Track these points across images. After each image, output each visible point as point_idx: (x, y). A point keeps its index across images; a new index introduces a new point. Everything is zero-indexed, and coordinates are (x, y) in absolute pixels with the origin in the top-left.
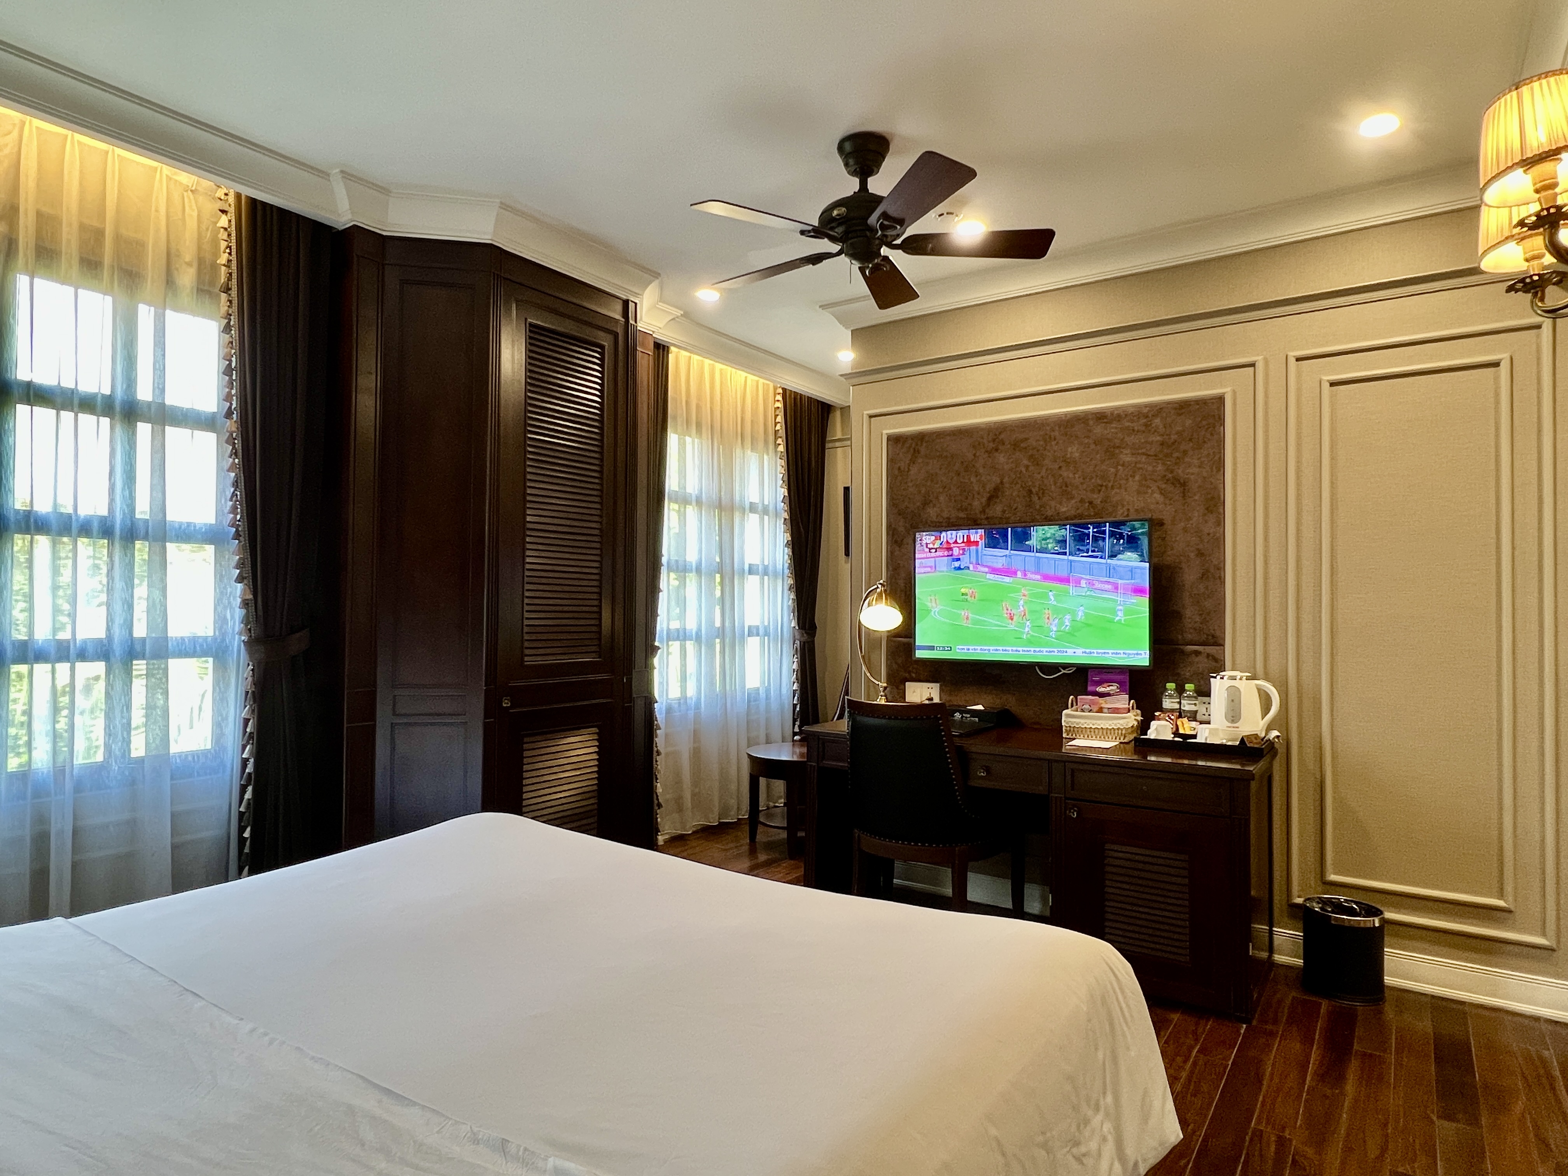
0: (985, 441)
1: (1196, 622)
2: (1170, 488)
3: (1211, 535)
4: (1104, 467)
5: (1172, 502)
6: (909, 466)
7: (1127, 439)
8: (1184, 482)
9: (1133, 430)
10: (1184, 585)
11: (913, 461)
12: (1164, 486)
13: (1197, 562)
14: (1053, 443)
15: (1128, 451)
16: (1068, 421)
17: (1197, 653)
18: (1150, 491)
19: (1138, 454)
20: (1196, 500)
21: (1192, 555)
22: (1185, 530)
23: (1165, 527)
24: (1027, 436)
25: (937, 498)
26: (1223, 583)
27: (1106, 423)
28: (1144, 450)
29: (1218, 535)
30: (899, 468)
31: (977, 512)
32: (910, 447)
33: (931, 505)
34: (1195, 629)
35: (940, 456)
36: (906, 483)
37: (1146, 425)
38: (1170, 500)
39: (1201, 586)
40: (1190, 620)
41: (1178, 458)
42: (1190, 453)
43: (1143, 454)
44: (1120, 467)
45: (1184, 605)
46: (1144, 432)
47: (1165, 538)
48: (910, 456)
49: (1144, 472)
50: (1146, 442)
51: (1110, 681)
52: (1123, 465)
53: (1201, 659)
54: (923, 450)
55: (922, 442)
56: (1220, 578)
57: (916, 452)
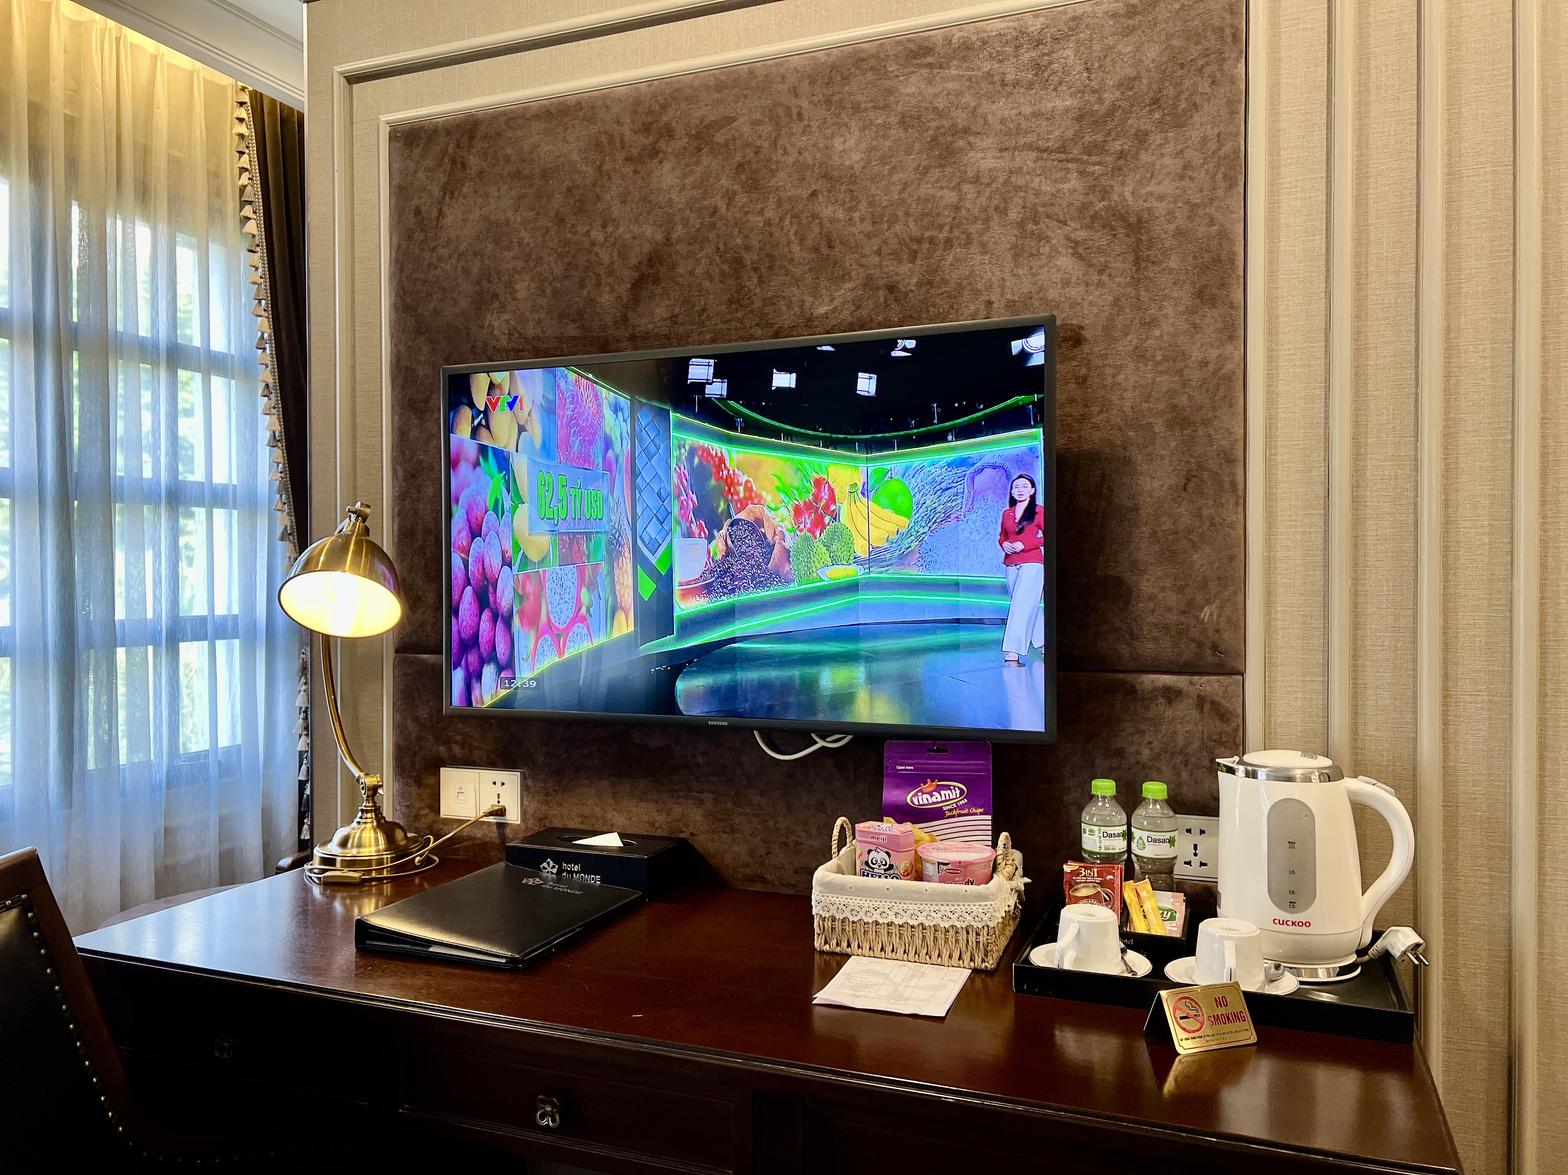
0: (626, 131)
1: (1169, 610)
2: (1101, 238)
3: (1211, 368)
4: (925, 190)
5: (1105, 277)
6: (441, 202)
7: (986, 107)
8: (1139, 221)
9: (1003, 84)
10: (1136, 509)
11: (450, 190)
12: (1081, 235)
13: (1173, 444)
14: (797, 128)
15: (988, 142)
16: (834, 67)
17: (1171, 695)
18: (1046, 249)
19: (1016, 148)
20: (1171, 271)
21: (1159, 426)
22: (1140, 355)
23: (1086, 348)
24: (730, 113)
25: (509, 285)
26: (1242, 501)
27: (930, 66)
28: (1030, 138)
29: (1229, 366)
30: (418, 212)
31: (608, 320)
32: (444, 153)
33: (496, 305)
34: (1166, 628)
35: (517, 175)
36: (434, 248)
37: (1038, 67)
38: (1101, 272)
39: (1183, 511)
40: (1151, 605)
41: (1121, 155)
42: (1157, 139)
43: (1030, 147)
44: (966, 187)
45: (1134, 563)
46: (1030, 85)
47: (1085, 378)
48: (443, 178)
49: (1031, 197)
50: (1037, 115)
51: (943, 776)
52: (976, 180)
53: (1184, 709)
54: (474, 162)
55: (472, 138)
56: (1234, 485)
57: (458, 164)
